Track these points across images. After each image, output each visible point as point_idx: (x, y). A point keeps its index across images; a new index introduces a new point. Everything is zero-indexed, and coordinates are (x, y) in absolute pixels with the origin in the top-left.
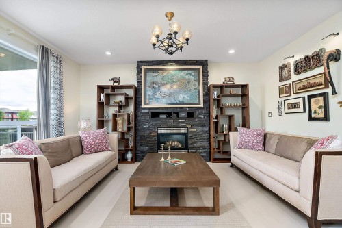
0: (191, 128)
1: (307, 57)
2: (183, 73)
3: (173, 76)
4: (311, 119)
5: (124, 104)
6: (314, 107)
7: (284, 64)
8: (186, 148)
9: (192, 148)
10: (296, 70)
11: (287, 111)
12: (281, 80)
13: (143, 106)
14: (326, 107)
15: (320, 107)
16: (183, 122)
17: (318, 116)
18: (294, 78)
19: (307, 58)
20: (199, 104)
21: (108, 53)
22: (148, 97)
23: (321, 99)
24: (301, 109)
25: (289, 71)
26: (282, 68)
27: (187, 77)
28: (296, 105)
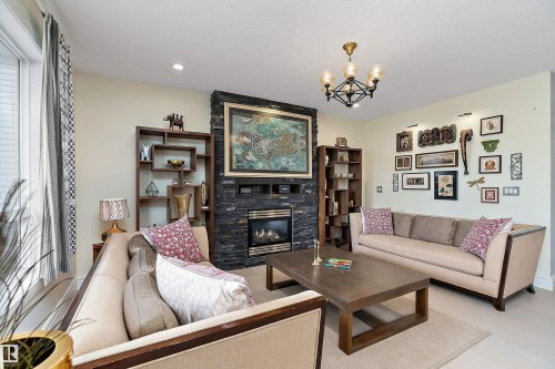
0: (296, 209)
1: (436, 129)
2: (286, 125)
3: (273, 126)
4: (437, 197)
5: (188, 169)
6: (441, 185)
7: (405, 132)
8: (289, 240)
9: (296, 239)
10: (420, 142)
11: (406, 186)
12: (400, 148)
13: (227, 173)
14: (455, 186)
15: (448, 186)
16: (286, 201)
17: (445, 195)
18: (417, 149)
19: (436, 132)
20: (307, 173)
21: (178, 67)
22: (234, 158)
23: (451, 177)
24: (426, 186)
25: (410, 141)
26: (401, 136)
27: (292, 131)
28: (419, 181)
